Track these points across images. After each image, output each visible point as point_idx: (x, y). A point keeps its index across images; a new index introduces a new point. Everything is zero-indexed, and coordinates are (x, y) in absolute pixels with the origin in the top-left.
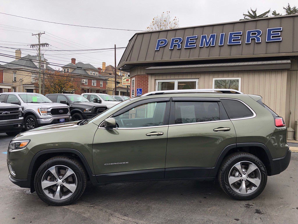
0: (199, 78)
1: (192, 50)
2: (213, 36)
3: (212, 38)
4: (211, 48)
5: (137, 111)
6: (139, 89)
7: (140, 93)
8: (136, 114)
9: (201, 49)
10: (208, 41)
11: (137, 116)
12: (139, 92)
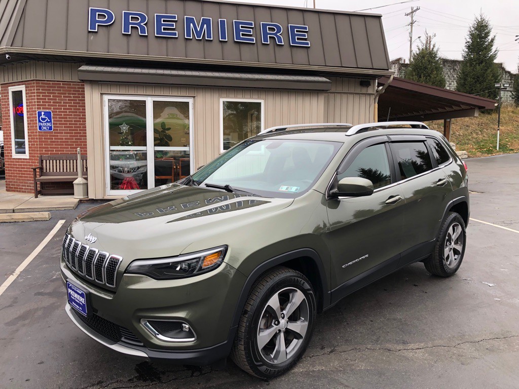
0: (194, 97)
1: (170, 41)
2: (206, 22)
3: (205, 25)
4: (207, 44)
5: (42, 161)
6: (43, 113)
7: (47, 122)
8: (41, 169)
9: (188, 42)
10: (199, 30)
11: (45, 171)
12: (44, 119)
